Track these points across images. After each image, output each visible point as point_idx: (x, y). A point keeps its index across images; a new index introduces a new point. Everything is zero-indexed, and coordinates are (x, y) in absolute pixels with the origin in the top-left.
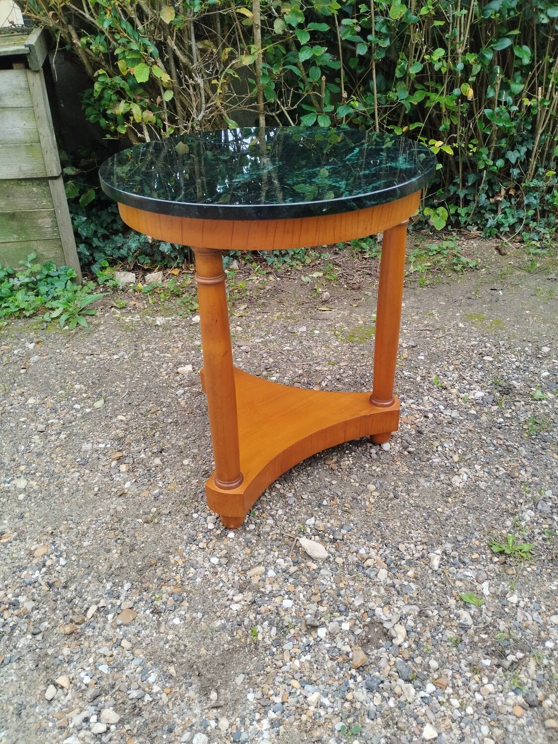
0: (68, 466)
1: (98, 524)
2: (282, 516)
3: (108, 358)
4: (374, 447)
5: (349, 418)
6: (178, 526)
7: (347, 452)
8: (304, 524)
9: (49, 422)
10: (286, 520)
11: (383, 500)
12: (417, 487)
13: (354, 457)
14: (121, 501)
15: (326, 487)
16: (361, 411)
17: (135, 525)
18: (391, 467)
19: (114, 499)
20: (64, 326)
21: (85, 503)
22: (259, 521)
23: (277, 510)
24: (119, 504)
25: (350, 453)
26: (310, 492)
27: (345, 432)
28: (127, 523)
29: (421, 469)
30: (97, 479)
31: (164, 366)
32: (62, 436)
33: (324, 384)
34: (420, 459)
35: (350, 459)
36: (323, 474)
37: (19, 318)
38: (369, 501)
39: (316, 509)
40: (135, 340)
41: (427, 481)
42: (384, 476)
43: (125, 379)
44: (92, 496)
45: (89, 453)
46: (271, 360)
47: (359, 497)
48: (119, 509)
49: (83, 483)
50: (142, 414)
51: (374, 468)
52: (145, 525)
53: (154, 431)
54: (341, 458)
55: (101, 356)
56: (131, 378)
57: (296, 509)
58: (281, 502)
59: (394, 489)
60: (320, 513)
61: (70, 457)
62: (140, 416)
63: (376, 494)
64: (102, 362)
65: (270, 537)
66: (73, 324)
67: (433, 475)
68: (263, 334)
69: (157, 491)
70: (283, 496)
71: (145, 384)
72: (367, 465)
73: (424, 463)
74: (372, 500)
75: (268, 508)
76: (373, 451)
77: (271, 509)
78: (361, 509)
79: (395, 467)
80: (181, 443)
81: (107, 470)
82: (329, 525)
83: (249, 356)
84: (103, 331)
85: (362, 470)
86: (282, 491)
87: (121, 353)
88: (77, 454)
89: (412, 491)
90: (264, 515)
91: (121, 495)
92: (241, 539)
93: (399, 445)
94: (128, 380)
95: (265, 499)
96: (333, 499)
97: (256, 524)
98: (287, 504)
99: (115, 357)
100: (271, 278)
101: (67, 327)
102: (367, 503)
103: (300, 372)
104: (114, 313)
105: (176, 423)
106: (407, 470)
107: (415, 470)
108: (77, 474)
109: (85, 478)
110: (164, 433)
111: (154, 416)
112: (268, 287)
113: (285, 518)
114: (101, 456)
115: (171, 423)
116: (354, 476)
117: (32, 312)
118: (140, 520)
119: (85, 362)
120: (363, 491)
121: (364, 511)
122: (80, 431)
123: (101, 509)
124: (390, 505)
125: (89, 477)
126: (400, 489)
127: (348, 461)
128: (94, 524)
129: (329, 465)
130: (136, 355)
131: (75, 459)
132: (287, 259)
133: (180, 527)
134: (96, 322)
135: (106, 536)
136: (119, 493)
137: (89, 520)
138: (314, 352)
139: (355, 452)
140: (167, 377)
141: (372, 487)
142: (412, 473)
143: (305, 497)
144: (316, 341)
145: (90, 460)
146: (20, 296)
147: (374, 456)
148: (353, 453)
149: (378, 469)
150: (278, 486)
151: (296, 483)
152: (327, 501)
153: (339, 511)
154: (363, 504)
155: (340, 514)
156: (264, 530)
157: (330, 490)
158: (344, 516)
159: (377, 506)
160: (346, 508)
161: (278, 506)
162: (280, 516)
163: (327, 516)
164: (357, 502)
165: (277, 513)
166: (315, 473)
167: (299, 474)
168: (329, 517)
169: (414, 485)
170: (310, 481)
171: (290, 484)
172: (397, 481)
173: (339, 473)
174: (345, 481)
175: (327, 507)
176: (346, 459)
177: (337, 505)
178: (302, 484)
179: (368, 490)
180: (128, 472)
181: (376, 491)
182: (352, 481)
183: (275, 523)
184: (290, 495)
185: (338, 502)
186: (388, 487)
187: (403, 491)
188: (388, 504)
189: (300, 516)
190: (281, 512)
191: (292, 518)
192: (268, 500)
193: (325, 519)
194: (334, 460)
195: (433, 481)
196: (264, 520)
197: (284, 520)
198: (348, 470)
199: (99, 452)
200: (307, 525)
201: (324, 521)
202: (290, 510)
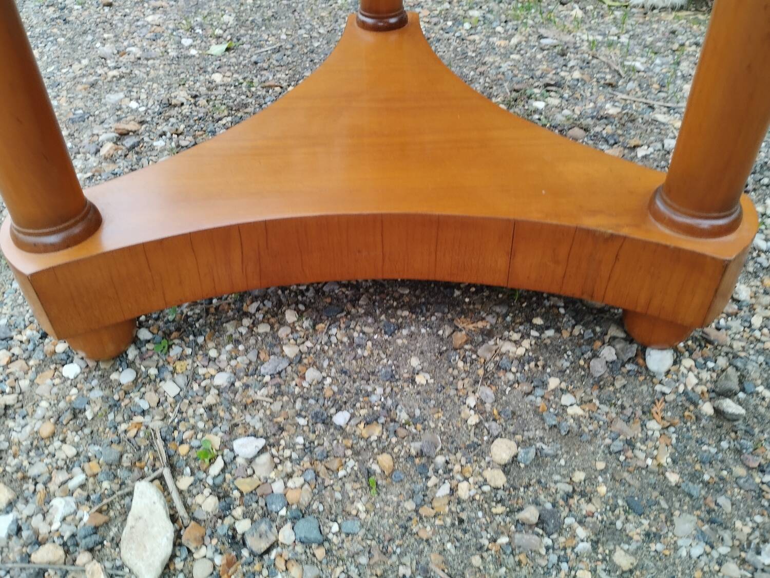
2: (214, 392)
4: (621, 345)
7: (538, 321)
8: (228, 444)
9: (129, 49)
10: (210, 408)
11: (499, 509)
12: (649, 536)
13: (540, 345)
15: (392, 378)
16: (593, 213)
18: (620, 425)
22: (153, 372)
23: (220, 370)
25: (542, 328)
26: (342, 371)
27: (512, 254)
29: (717, 487)
32: (114, 73)
33: (642, 152)
34: (739, 452)
36: (422, 343)
38: (453, 491)
39: (302, 421)
41: (700, 536)
43: (300, 29)
45: (104, 109)
46: (577, 74)
47: (440, 460)
50: (250, 82)
51: (567, 399)
54: (506, 327)
56: (311, 30)
57: (264, 391)
58: (252, 355)
59: (568, 496)
60: (300, 440)
63: (498, 478)
65: (123, 427)
67: (743, 528)
71: (317, 44)
72: (553, 383)
73: (740, 471)
74: (465, 490)
75: (213, 353)
78: (412, 495)
79: (633, 431)
81: (85, 143)
82: (278, 487)
85: (526, 388)
86: (284, 332)
88: (89, 104)
89: (623, 537)
90: (181, 366)
92: (74, 391)
93: (705, 375)
94: (302, 32)
95: (231, 331)
96: (371, 420)
97: (140, 375)
102: (445, 490)
103: (612, 111)
106: (665, 460)
107: (695, 477)
111: (261, 92)
113: (213, 399)
114: (111, 120)
116: (487, 392)
120: (475, 446)
121: (410, 505)
122: (142, 75)
124: (504, 540)
126: (586, 508)
129: (457, 330)
139: (558, 330)
142: (673, 478)
143: (313, 375)
147: (598, 367)
148: (550, 333)
149: (576, 410)
150: (290, 316)
151: (334, 331)
152: (353, 416)
153: (351, 463)
154: (430, 483)
155: (341, 473)
156: (137, 399)
157: (392, 394)
158: (348, 486)
159: (464, 516)
160: (375, 467)
161: (233, 363)
162: (206, 390)
163: (306, 459)
164: (425, 467)
165: (212, 377)
166: (405, 332)
167: (367, 314)
168: (307, 465)
169: (646, 522)
170: (369, 344)
171: (320, 326)
172: (600, 479)
173: (461, 364)
174: (453, 393)
175: (336, 432)
176: (516, 336)
177: (362, 443)
178: (345, 339)
179: (483, 454)
180: (106, 159)
181: (505, 468)
182: (472, 401)
183: (178, 399)
184: (290, 351)
185: (374, 438)
186: (557, 477)
187: (589, 519)
188: (499, 533)
189: (248, 418)
190: (221, 379)
191: (229, 410)
192: (236, 336)
193: (288, 464)
194: (480, 324)
195: (724, 550)
196: (168, 375)
197: (204, 403)
198: (491, 366)
199: (119, 113)
200: (232, 450)
201: (280, 467)
202: (247, 386)
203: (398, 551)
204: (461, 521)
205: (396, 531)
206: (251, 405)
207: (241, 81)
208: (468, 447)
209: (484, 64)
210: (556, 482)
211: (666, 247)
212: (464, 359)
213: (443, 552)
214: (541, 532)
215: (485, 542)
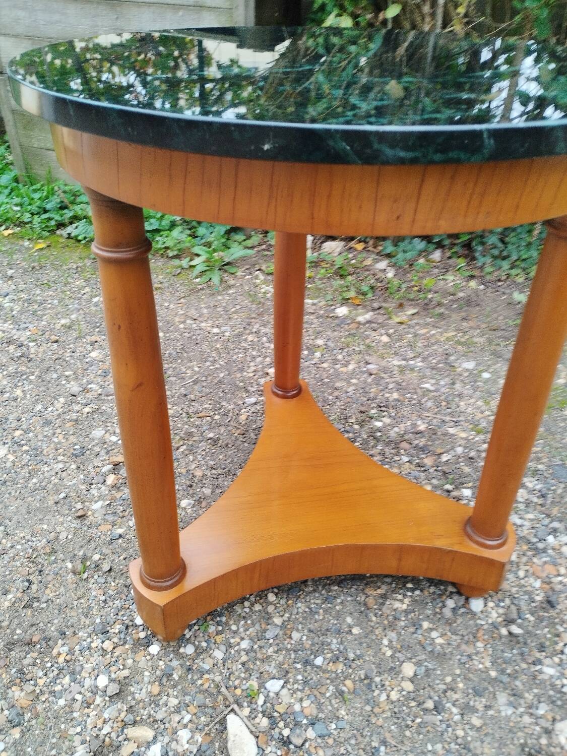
0: (61, 450)
1: (26, 545)
2: (243, 653)
3: (209, 329)
4: (456, 597)
5: (411, 542)
6: (103, 598)
7: (410, 585)
8: (262, 685)
9: (90, 386)
10: (243, 664)
11: (413, 704)
12: (487, 707)
13: (414, 601)
14: (73, 525)
15: (339, 632)
17: (61, 569)
18: (464, 647)
19: (70, 518)
20: (196, 278)
21: (38, 509)
22: (204, 644)
23: (242, 639)
24: (68, 529)
25: (412, 590)
26: (310, 631)
27: (400, 560)
28: (55, 562)
29: (514, 676)
30: (74, 481)
31: (259, 359)
32: (87, 409)
33: (445, 458)
34: (522, 654)
35: (407, 601)
36: (350, 607)
37: (162, 256)
38: (388, 696)
39: (299, 666)
40: (254, 316)
41: (510, 704)
42: (441, 657)
43: (206, 361)
44: (51, 503)
45: (93, 443)
47: (377, 679)
48: (62, 536)
49: (57, 481)
50: (188, 413)
51: (434, 634)
52: (71, 576)
53: (181, 443)
54: (393, 591)
55: (203, 324)
56: (214, 362)
57: (271, 650)
58: (257, 626)
59: (445, 692)
60: (300, 677)
61: (73, 439)
62: (184, 415)
63: (409, 686)
64: (198, 332)
65: (200, 682)
66: (205, 278)
67: (529, 696)
68: (411, 355)
69: (120, 531)
70: (268, 618)
71: (222, 375)
72: (426, 625)
73: (524, 666)
74: (394, 696)
75: (234, 628)
76: (450, 603)
77: (235, 632)
78: (367, 702)
79: (470, 650)
80: (198, 473)
81: (93, 474)
82: (297, 707)
83: (369, 380)
84: (230, 295)
85: (412, 629)
86: (271, 609)
87: (223, 328)
88: (81, 439)
89: (474, 710)
90: (219, 638)
91: (80, 517)
92: (161, 663)
93: (501, 611)
94: (208, 364)
95: (240, 611)
96: (335, 660)
97: (197, 648)
98: (261, 636)
99: (216, 330)
100: (473, 284)
101: (198, 280)
102: (383, 697)
103: (422, 427)
104: (257, 277)
105: (215, 441)
106: (488, 664)
107: (503, 672)
108: (61, 466)
109: (64, 474)
110: (191, 450)
111: (198, 422)
112: (461, 295)
113: (244, 658)
114: (103, 453)
115: (210, 439)
116: (393, 635)
117: (175, 253)
118: (70, 565)
119: (182, 326)
120: (392, 669)
121: (368, 708)
122: (109, 410)
123: (45, 527)
124: (418, 720)
125: (69, 475)
126: (455, 696)
127: (400, 603)
128: (22, 544)
129: (367, 596)
130: (240, 335)
131: (76, 444)
132: (506, 265)
133: (105, 602)
134: (232, 282)
135: (20, 569)
136: (80, 513)
137: (22, 535)
138: (462, 404)
139: (421, 590)
140: (251, 375)
141: (408, 669)
142: (493, 674)
143: (296, 635)
144: (475, 389)
145: (88, 452)
146: (176, 233)
147: (447, 613)
148: (417, 592)
149: (440, 641)
150: (271, 597)
151: (299, 605)
152: (325, 659)
153: (331, 688)
154: (375, 694)
155: (328, 695)
156: (201, 664)
157: (341, 643)
158: (333, 701)
159: (396, 710)
160: (344, 688)
161: (248, 633)
162: (238, 652)
163: (306, 688)
164: (369, 685)
165: (238, 644)
166: (339, 601)
167: (314, 591)
168: (309, 692)
169: (484, 700)
170: (321, 611)
171: (290, 602)
172: (459, 679)
173: (374, 618)
174: (374, 637)
175: (318, 670)
176: (400, 597)
177: (334, 675)
178: (307, 610)
179: (399, 673)
180: (113, 487)
181: (411, 680)
182: (385, 642)
183: (224, 661)
184: (278, 621)
185: (339, 671)
186: (438, 682)
187: (457, 703)
188: (416, 717)
189: (267, 668)
190: (245, 645)
191: (254, 664)
192: (243, 614)
193: (299, 693)
194: (379, 591)
195: (522, 710)
196: (213, 646)
197: (240, 661)
198: (391, 618)
199: (105, 446)
200: (265, 689)
201: (295, 696)
202: (261, 647)
203: (369, 734)
204: (395, 713)
205: (365, 723)
206: (266, 659)
207: (181, 412)
208: (390, 670)
209: (336, 389)
210: (438, 684)
211: (476, 556)
212: (375, 615)
213: (390, 731)
214: (435, 713)
215: (410, 723)
